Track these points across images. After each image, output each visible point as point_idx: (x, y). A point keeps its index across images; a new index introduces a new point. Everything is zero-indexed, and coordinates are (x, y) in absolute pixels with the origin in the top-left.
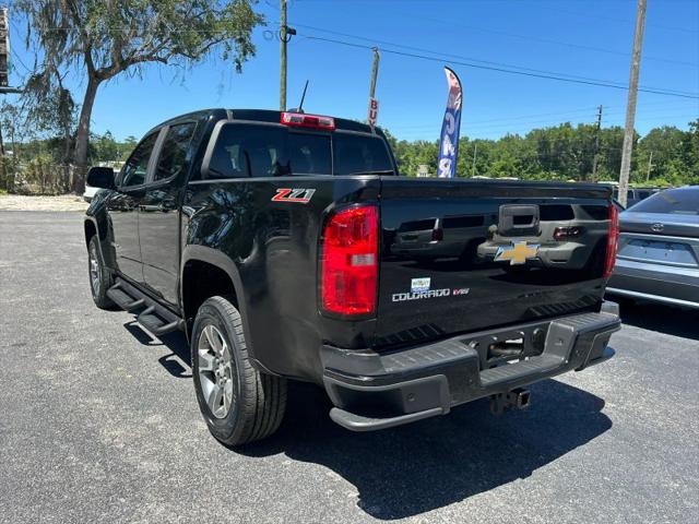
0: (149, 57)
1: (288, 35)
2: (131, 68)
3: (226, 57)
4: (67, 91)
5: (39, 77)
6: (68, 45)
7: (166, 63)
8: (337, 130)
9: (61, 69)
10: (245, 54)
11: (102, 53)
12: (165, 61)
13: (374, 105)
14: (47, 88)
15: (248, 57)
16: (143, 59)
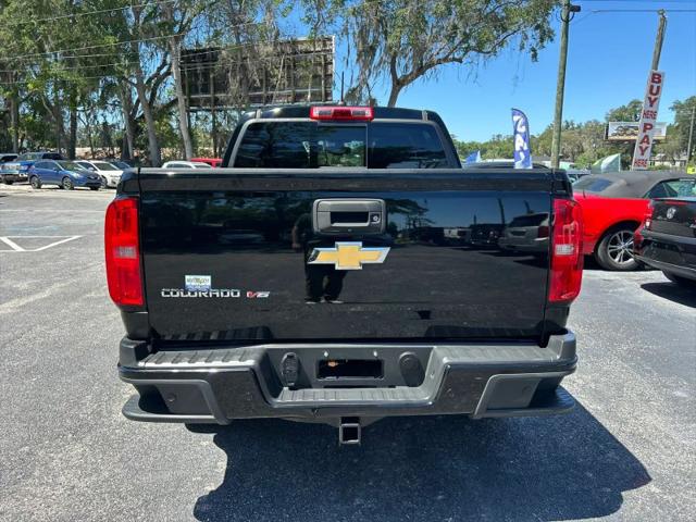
0: (446, 59)
1: (571, 13)
2: (428, 72)
3: (522, 47)
4: (374, 100)
5: (354, 90)
6: (377, 59)
7: (461, 62)
8: (375, 120)
9: (370, 82)
10: (542, 40)
11: (403, 62)
12: (460, 61)
13: (657, 78)
14: (360, 99)
15: (545, 43)
16: (439, 62)
